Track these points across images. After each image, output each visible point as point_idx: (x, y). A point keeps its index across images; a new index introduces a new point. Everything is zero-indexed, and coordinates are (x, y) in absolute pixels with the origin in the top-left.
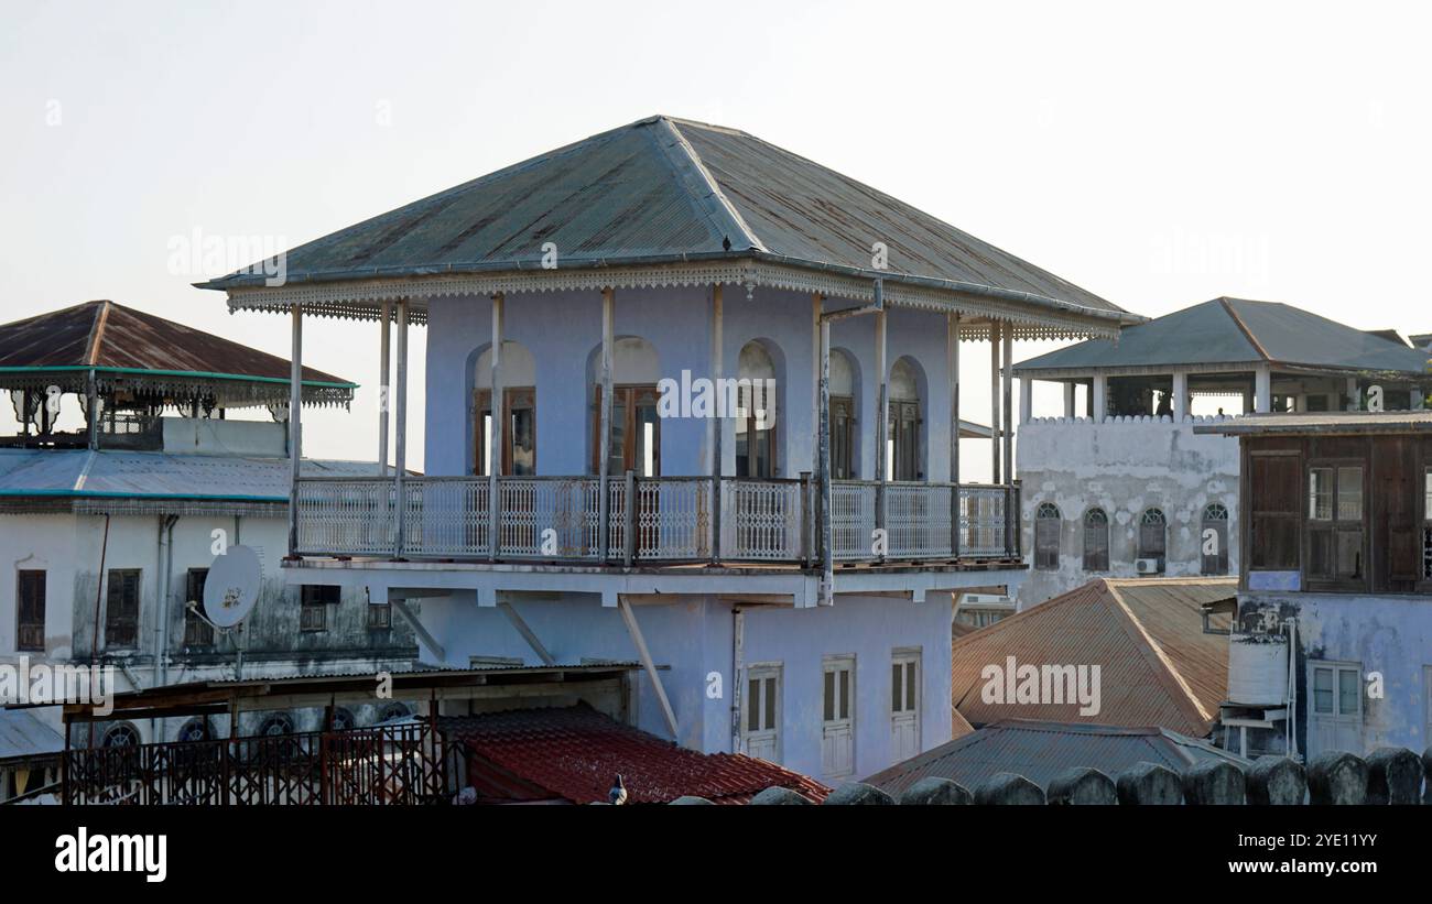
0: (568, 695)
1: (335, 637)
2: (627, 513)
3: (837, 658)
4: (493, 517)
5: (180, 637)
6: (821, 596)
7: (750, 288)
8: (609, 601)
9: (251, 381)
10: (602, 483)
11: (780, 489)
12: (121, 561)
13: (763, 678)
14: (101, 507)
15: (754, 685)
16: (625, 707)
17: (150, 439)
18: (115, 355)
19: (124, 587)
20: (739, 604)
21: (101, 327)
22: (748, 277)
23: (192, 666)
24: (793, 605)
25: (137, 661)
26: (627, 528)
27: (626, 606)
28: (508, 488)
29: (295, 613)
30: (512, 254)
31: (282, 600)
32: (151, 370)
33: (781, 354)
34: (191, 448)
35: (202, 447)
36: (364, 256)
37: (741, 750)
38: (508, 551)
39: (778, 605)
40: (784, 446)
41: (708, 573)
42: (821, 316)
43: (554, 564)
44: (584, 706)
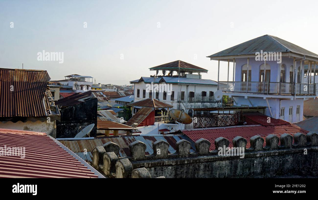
0: (256, 110)
1: (205, 100)
2: (268, 87)
3: (291, 107)
4: (247, 87)
5: (189, 100)
6: (294, 99)
7: (290, 56)
8: (265, 98)
9: (196, 70)
10: (264, 83)
11: (285, 84)
12: (182, 90)
13: (283, 109)
14: (181, 84)
15: (282, 110)
16: (264, 112)
17: (185, 76)
18: (182, 66)
19: (183, 93)
20: (281, 99)
21: (180, 63)
22: (289, 55)
23: (190, 103)
24: (290, 100)
25: (184, 102)
26: (268, 89)
27: (267, 99)
28: (249, 83)
29: (201, 97)
30: (252, 52)
31: (200, 96)
32: (186, 68)
33: (286, 66)
34: (189, 77)
35: (191, 77)
36: (229, 53)
37: (280, 119)
38: (249, 91)
39: (288, 100)
40: (286, 78)
41: (279, 95)
42: (295, 61)
43: (256, 93)
44: (258, 112)
